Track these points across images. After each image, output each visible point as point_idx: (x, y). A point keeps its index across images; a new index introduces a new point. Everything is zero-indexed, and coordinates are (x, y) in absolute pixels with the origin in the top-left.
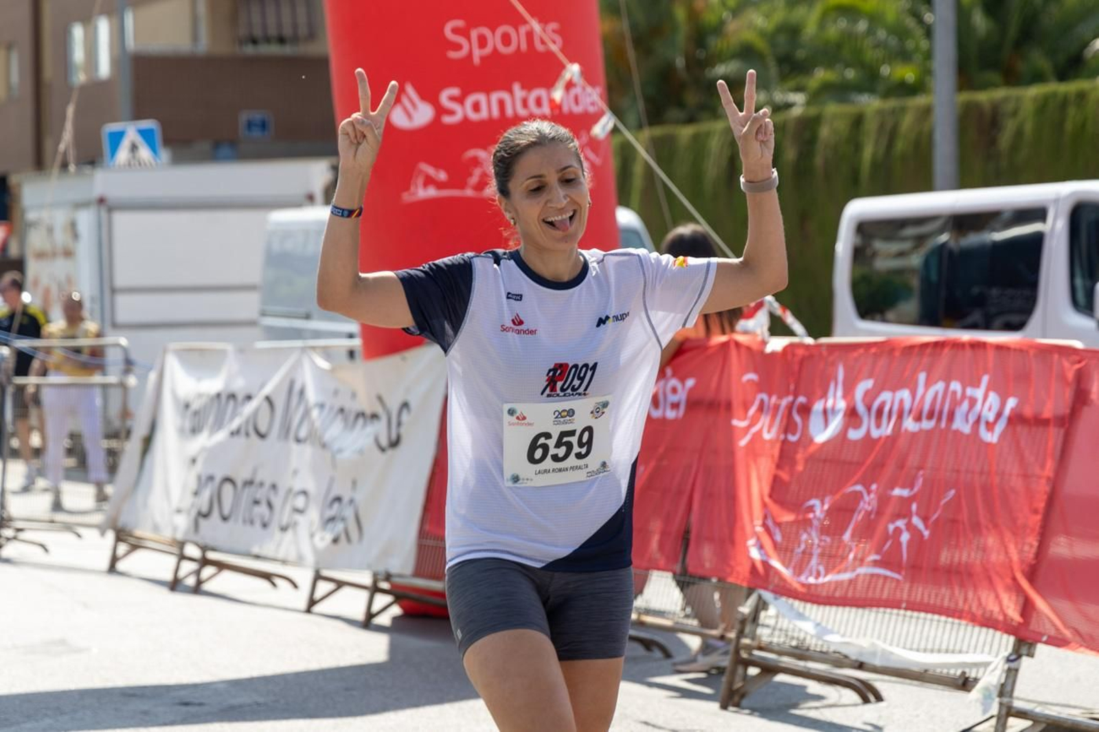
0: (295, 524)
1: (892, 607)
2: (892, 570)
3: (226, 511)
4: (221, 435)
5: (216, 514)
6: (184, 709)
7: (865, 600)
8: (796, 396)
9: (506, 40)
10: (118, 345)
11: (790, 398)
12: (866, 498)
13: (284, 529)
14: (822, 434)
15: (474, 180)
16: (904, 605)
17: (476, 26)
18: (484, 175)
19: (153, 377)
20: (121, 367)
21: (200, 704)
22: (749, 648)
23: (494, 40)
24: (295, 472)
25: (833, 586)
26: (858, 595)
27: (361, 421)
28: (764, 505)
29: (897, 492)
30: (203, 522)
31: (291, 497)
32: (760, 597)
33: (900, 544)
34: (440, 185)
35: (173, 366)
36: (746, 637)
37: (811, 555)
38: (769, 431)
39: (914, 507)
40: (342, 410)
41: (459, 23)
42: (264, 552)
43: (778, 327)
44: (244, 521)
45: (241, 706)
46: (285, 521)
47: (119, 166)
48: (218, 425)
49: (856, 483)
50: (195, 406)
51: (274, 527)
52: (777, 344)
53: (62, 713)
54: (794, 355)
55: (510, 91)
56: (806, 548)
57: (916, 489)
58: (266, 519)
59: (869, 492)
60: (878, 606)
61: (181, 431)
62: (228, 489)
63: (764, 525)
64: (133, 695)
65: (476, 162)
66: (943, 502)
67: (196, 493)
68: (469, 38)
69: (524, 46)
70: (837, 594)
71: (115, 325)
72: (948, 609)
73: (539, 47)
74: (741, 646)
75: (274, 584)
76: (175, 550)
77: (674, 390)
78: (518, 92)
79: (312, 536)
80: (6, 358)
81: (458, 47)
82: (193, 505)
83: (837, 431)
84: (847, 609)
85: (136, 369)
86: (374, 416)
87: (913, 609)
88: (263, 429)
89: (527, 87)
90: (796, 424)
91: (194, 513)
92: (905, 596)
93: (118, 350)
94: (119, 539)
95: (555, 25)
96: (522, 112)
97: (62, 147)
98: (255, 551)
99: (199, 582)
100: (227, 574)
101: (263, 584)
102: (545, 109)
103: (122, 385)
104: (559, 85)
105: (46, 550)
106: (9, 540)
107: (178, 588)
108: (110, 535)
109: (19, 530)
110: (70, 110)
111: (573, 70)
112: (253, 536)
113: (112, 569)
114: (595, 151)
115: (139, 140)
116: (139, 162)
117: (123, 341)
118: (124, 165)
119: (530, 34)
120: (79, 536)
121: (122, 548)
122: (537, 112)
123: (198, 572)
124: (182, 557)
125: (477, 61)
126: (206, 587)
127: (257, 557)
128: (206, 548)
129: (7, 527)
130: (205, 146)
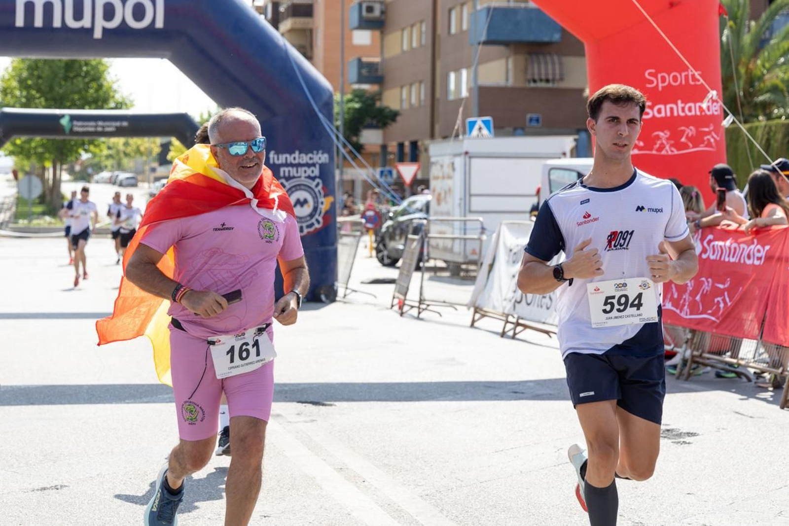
3: (529, 301)
5: (524, 302)
6: (515, 395)
9: (675, 79)
10: (478, 220)
15: (657, 146)
17: (661, 72)
18: (662, 144)
19: (494, 236)
20: (480, 231)
21: (523, 393)
23: (669, 79)
30: (517, 305)
34: (640, 148)
35: (505, 230)
41: (653, 71)
42: (547, 321)
44: (538, 306)
45: (542, 395)
47: (473, 137)
50: (514, 251)
51: (551, 309)
53: (458, 394)
55: (677, 104)
58: (549, 306)
61: (508, 262)
64: (490, 387)
65: (658, 137)
67: (515, 292)
68: (657, 79)
69: (683, 82)
71: (470, 212)
73: (691, 82)
75: (550, 337)
76: (504, 318)
77: (759, 251)
78: (680, 105)
80: (425, 225)
81: (651, 82)
82: (513, 298)
85: (486, 232)
89: (685, 102)
91: (513, 301)
93: (478, 223)
94: (476, 312)
95: (699, 72)
96: (682, 114)
97: (456, 127)
98: (543, 320)
99: (515, 334)
100: (528, 330)
101: (545, 335)
102: (693, 113)
103: (480, 239)
104: (706, 100)
105: (441, 315)
106: (424, 310)
107: (505, 336)
108: (472, 310)
109: (428, 305)
110: (461, 110)
111: (713, 93)
112: (542, 313)
113: (472, 325)
114: (717, 134)
115: (483, 126)
116: (482, 135)
117: (481, 219)
118: (476, 137)
119: (687, 77)
120: (456, 309)
121: (477, 316)
122: (689, 114)
123: (515, 329)
124: (507, 322)
125: (660, 89)
126: (517, 336)
127: (544, 323)
128: (519, 318)
129: (423, 304)
130: (510, 129)
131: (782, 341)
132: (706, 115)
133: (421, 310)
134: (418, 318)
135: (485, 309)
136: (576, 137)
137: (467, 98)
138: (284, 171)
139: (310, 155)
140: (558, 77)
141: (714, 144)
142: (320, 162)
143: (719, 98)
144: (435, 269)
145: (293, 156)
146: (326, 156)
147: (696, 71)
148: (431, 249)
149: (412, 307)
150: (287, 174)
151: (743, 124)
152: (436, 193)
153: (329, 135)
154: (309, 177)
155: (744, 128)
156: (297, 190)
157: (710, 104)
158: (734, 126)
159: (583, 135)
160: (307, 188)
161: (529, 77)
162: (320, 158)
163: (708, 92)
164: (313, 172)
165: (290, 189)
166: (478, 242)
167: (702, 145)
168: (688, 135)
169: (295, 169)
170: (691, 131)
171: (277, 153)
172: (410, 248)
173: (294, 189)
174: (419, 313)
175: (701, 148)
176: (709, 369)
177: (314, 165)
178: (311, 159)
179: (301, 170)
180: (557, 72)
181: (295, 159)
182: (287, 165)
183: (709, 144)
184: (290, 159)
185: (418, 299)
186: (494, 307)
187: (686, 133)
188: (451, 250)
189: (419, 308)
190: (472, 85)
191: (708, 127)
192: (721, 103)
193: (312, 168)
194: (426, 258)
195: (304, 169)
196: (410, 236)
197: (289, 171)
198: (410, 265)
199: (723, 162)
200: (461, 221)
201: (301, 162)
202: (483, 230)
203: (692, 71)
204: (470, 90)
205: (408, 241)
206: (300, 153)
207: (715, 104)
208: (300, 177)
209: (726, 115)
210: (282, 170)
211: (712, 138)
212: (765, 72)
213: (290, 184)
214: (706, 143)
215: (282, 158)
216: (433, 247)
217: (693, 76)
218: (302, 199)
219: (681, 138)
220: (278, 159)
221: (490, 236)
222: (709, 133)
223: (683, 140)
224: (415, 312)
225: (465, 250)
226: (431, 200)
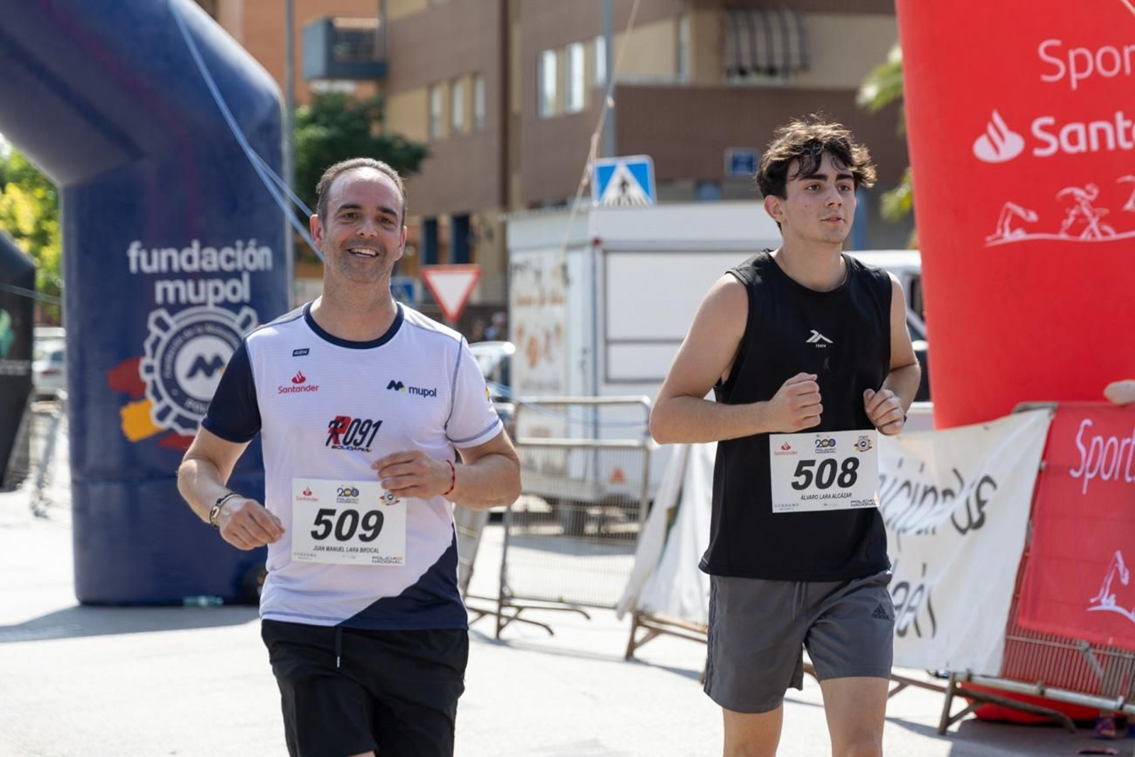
9: (1108, 62)
10: (638, 402)
15: (1069, 222)
17: (1074, 46)
18: (1081, 216)
20: (642, 428)
27: (931, 496)
34: (1029, 227)
40: (907, 484)
41: (1056, 43)
47: (609, 205)
55: (1112, 121)
65: (1071, 201)
68: (1065, 60)
69: (1128, 70)
71: (608, 382)
78: (1121, 122)
81: (1053, 69)
86: (948, 493)
89: (1131, 116)
93: (639, 407)
94: (637, 623)
96: (1125, 144)
97: (585, 179)
103: (644, 448)
105: (551, 633)
106: (510, 619)
109: (521, 609)
110: (595, 140)
113: (629, 656)
115: (630, 177)
116: (629, 200)
117: (645, 399)
118: (614, 204)
120: (589, 618)
121: (641, 633)
125: (1074, 85)
129: (509, 605)
130: (688, 185)
133: (503, 621)
134: (497, 641)
135: (660, 615)
138: (165, 291)
139: (228, 251)
140: (795, 61)
142: (252, 267)
145: (186, 253)
146: (266, 251)
149: (482, 613)
150: (171, 298)
153: (273, 201)
154: (226, 304)
156: (196, 335)
160: (220, 331)
161: (730, 62)
162: (251, 259)
164: (234, 291)
165: (180, 333)
166: (640, 455)
169: (191, 285)
171: (148, 247)
173: (188, 334)
174: (500, 628)
177: (237, 274)
178: (229, 259)
179: (207, 287)
180: (794, 49)
181: (190, 260)
182: (171, 275)
184: (179, 260)
185: (495, 593)
186: (683, 612)
188: (562, 474)
189: (499, 615)
193: (234, 282)
195: (211, 284)
197: (177, 291)
200: (585, 404)
201: (206, 267)
206: (202, 247)
208: (204, 304)
210: (159, 286)
213: (178, 322)
215: (160, 258)
218: (209, 358)
220: (150, 262)
223: (1130, 205)
225: (596, 473)
226: (514, 355)
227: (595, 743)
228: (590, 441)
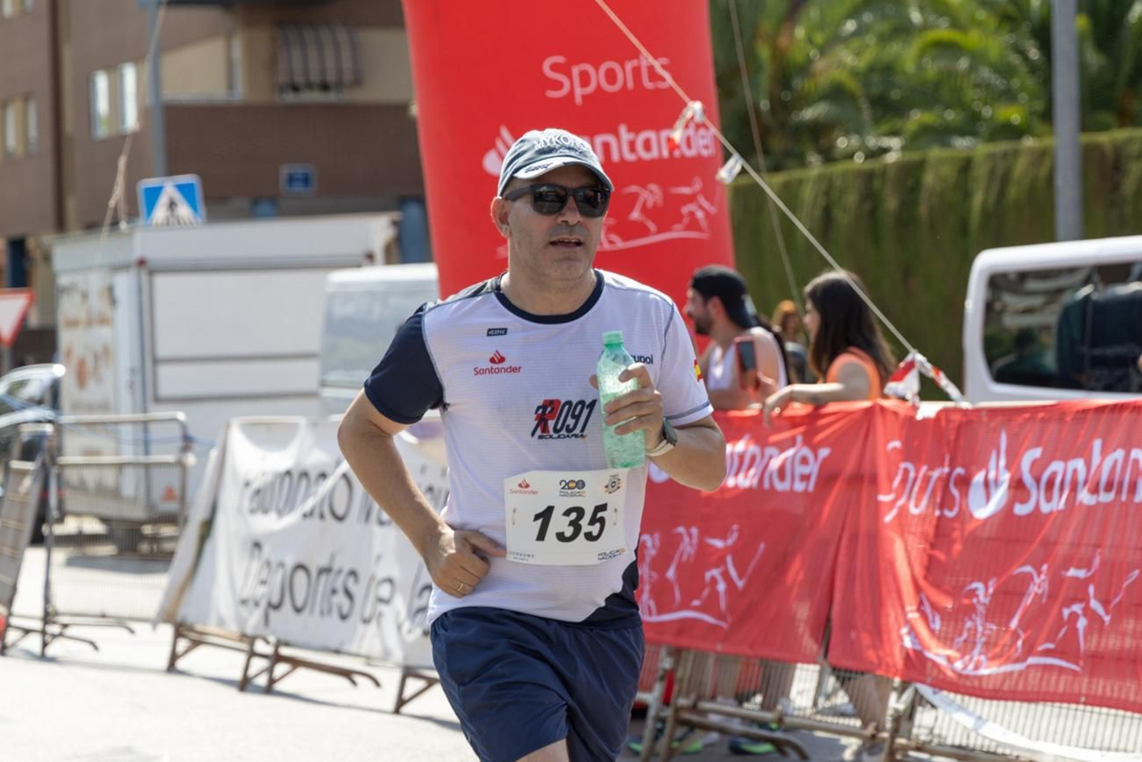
0: (380, 615)
1: (1069, 702)
2: (1068, 660)
3: (299, 602)
4: (292, 518)
5: (287, 605)
7: (1038, 693)
8: (952, 467)
9: (611, 77)
10: (174, 420)
11: (946, 470)
12: (1037, 580)
13: (366, 621)
14: (984, 508)
16: (1083, 699)
17: (578, 62)
19: (214, 454)
20: (179, 444)
22: (905, 749)
23: (598, 77)
24: (379, 558)
25: (1000, 678)
26: (1029, 688)
28: (918, 589)
29: (1072, 572)
30: (273, 615)
31: (374, 584)
32: (916, 691)
33: (1076, 630)
35: (238, 440)
36: (901, 737)
37: (974, 643)
38: (917, 506)
39: (1091, 589)
41: (560, 59)
42: (346, 648)
43: (929, 391)
44: (322, 613)
46: (367, 614)
47: (157, 224)
48: (289, 506)
49: (1024, 564)
50: (257, 484)
51: (355, 617)
52: (929, 410)
54: (948, 421)
55: (617, 134)
56: (968, 637)
57: (1093, 570)
58: (345, 610)
59: (1039, 573)
60: (1053, 700)
62: (301, 577)
63: (920, 609)
66: (1125, 584)
67: (265, 582)
68: (570, 78)
69: (630, 85)
70: (1006, 687)
71: (157, 400)
72: (1135, 703)
73: (648, 84)
74: (896, 746)
75: (354, 683)
76: (244, 646)
77: (804, 461)
78: (625, 135)
79: (399, 627)
80: (50, 436)
81: (558, 85)
82: (262, 596)
83: (1002, 505)
84: (1018, 704)
85: (197, 447)
87: (1093, 704)
88: (340, 510)
89: (635, 128)
90: (953, 498)
91: (263, 604)
92: (1084, 690)
93: (175, 425)
94: (178, 634)
95: (665, 61)
96: (629, 157)
97: (112, 203)
98: (334, 645)
99: (272, 681)
100: (302, 672)
101: (342, 682)
102: (654, 154)
103: (181, 465)
104: (680, 124)
105: (96, 648)
106: (54, 636)
107: (249, 687)
108: (167, 631)
109: (65, 626)
110: (122, 162)
111: (695, 108)
112: (331, 629)
113: (172, 668)
114: (710, 199)
115: (177, 196)
116: (178, 220)
117: (181, 416)
118: (162, 224)
119: (636, 71)
120: (132, 631)
121: (182, 644)
122: (646, 156)
123: (270, 670)
124: (252, 654)
125: (578, 100)
126: (279, 686)
127: (337, 652)
128: (279, 644)
129: (54, 623)
130: (243, 203)
131: (871, 663)
132: (683, 157)
133: (48, 638)
134: (43, 657)
135: (199, 627)
136: (396, 215)
137: (136, 136)
140: (348, 76)
141: (704, 224)
143: (709, 117)
144: (79, 540)
147: (656, 57)
148: (68, 494)
149: (27, 632)
151: (766, 175)
152: (74, 361)
155: (770, 185)
157: (691, 131)
158: (744, 181)
159: (413, 211)
161: (282, 78)
163: (684, 105)
166: (176, 471)
167: (678, 226)
168: (644, 204)
170: (651, 195)
172: (16, 491)
174: (45, 645)
175: (677, 233)
176: (714, 736)
180: (347, 64)
183: (693, 224)
185: (39, 611)
186: (221, 623)
187: (641, 200)
188: (116, 494)
189: (44, 633)
190: (149, 101)
191: (688, 183)
192: (714, 130)
194: (54, 513)
196: (16, 464)
198: (18, 532)
199: (727, 264)
200: (134, 422)
202: (187, 442)
203: (647, 59)
204: (144, 113)
205: (12, 477)
207: (702, 132)
209: (727, 156)
211: (699, 210)
212: (813, 53)
214: (686, 220)
216: (74, 488)
217: (651, 69)
219: (631, 209)
221: (203, 456)
222: (691, 199)
223: (636, 215)
224: (34, 643)
225: (148, 490)
226: (63, 377)
227: (128, 750)
228: (142, 459)
